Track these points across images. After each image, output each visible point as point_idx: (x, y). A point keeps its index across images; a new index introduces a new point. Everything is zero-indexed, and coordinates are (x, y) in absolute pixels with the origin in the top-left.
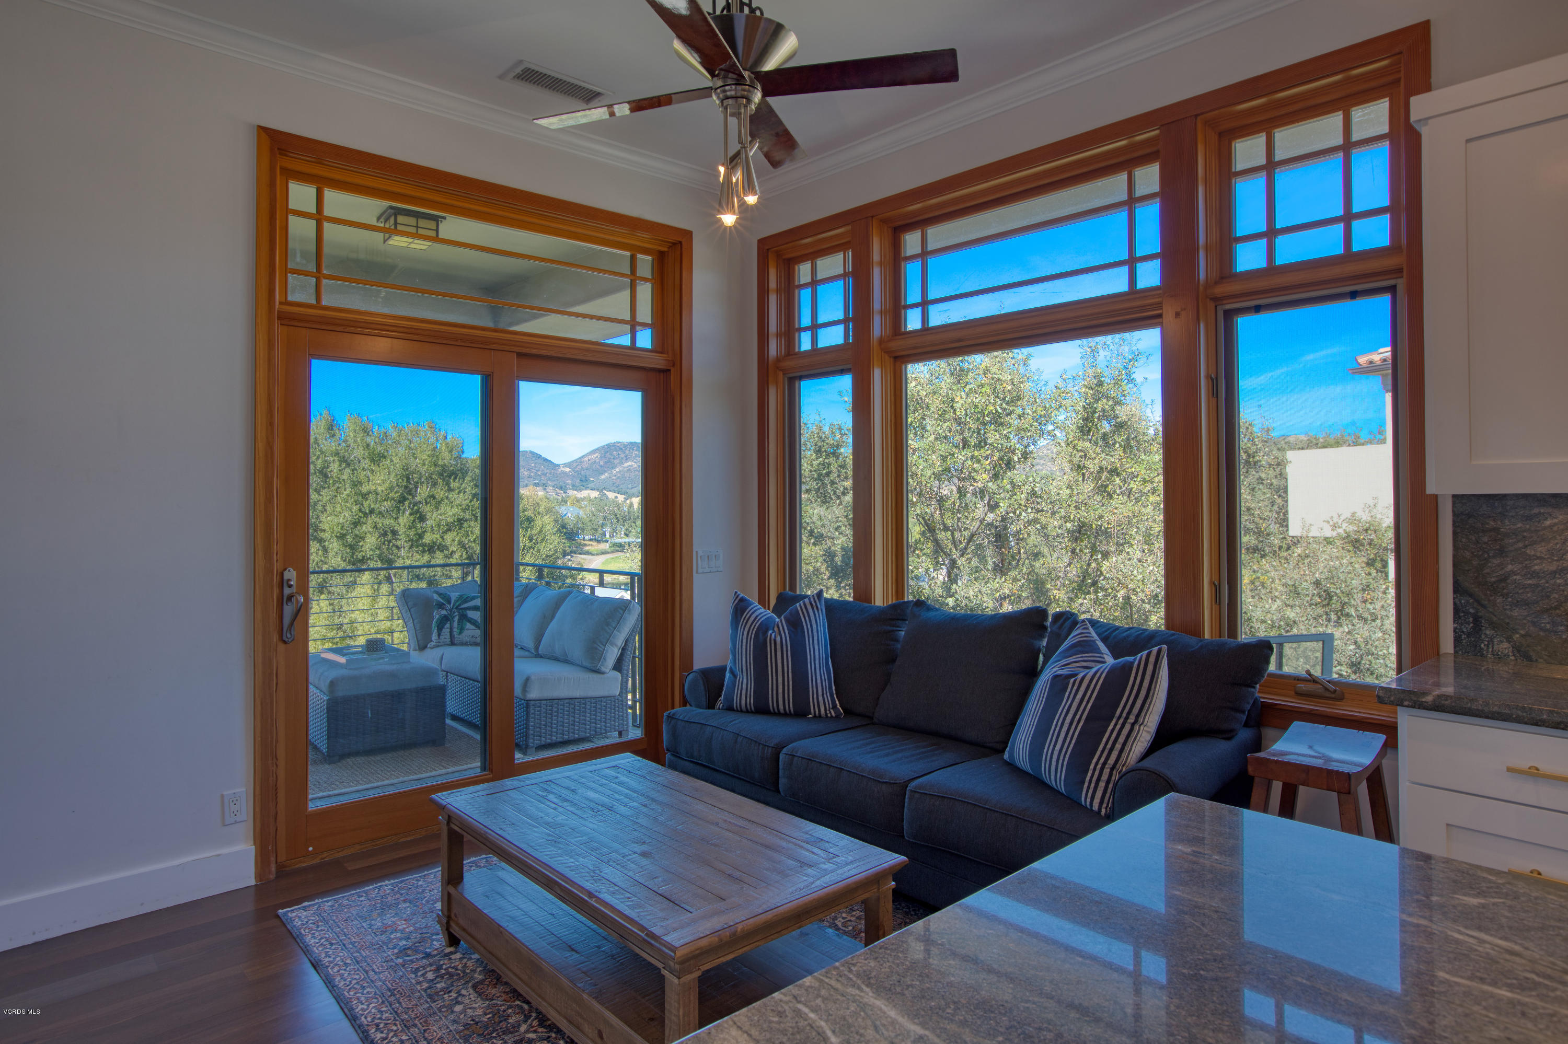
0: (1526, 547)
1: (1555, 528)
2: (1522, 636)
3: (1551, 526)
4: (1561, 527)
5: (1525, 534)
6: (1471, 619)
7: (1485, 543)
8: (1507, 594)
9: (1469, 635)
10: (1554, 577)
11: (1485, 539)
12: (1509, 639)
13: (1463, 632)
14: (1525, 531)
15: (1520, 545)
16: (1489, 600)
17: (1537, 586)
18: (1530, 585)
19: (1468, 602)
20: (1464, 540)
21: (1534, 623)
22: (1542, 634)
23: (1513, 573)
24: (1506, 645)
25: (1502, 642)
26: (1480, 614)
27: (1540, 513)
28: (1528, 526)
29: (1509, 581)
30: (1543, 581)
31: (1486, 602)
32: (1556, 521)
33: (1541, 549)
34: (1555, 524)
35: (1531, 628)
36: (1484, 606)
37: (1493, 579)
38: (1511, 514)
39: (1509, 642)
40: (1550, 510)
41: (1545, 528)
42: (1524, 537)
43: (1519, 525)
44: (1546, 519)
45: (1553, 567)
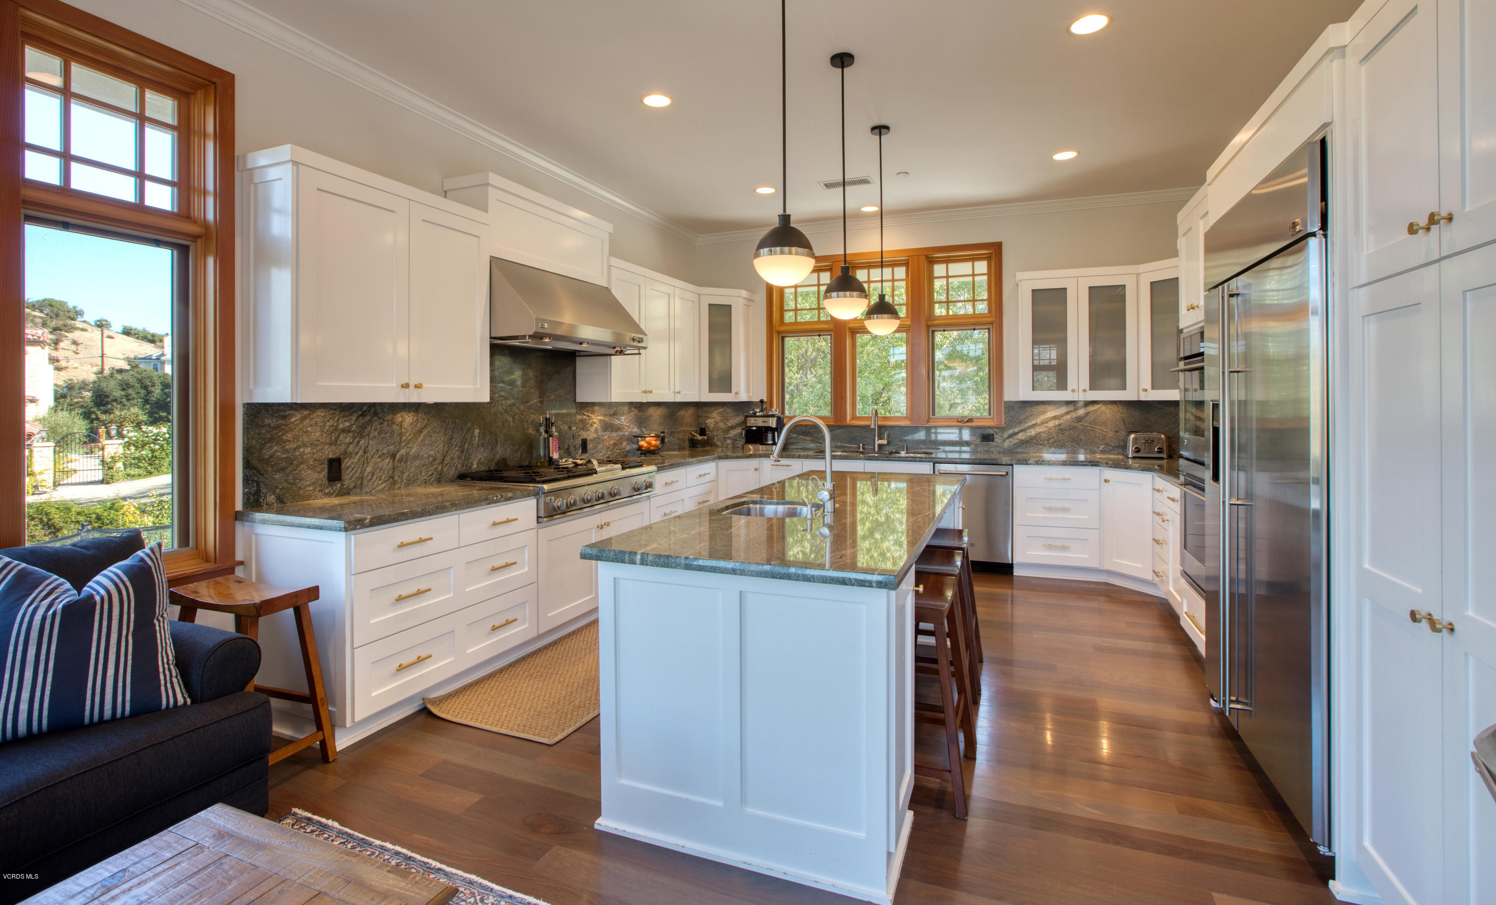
0: (283, 435)
1: (296, 423)
2: (281, 489)
3: (294, 422)
4: (299, 422)
5: (283, 427)
6: (255, 484)
7: (264, 434)
8: (274, 465)
9: (254, 495)
10: (295, 452)
11: (263, 432)
12: (274, 493)
13: (251, 494)
14: (283, 425)
15: (280, 434)
16: (265, 470)
17: (287, 458)
18: (284, 458)
19: (253, 473)
20: (252, 433)
21: (286, 481)
22: (289, 486)
23: (277, 451)
24: (273, 497)
25: (271, 495)
26: (260, 480)
27: (289, 414)
28: (284, 422)
29: (275, 457)
30: (290, 454)
31: (263, 472)
32: (296, 418)
33: (289, 436)
34: (296, 420)
35: (285, 484)
36: (262, 475)
37: (267, 457)
38: (277, 415)
39: (274, 494)
40: (294, 412)
41: (292, 423)
42: (282, 429)
43: (280, 422)
44: (292, 418)
45: (295, 446)
